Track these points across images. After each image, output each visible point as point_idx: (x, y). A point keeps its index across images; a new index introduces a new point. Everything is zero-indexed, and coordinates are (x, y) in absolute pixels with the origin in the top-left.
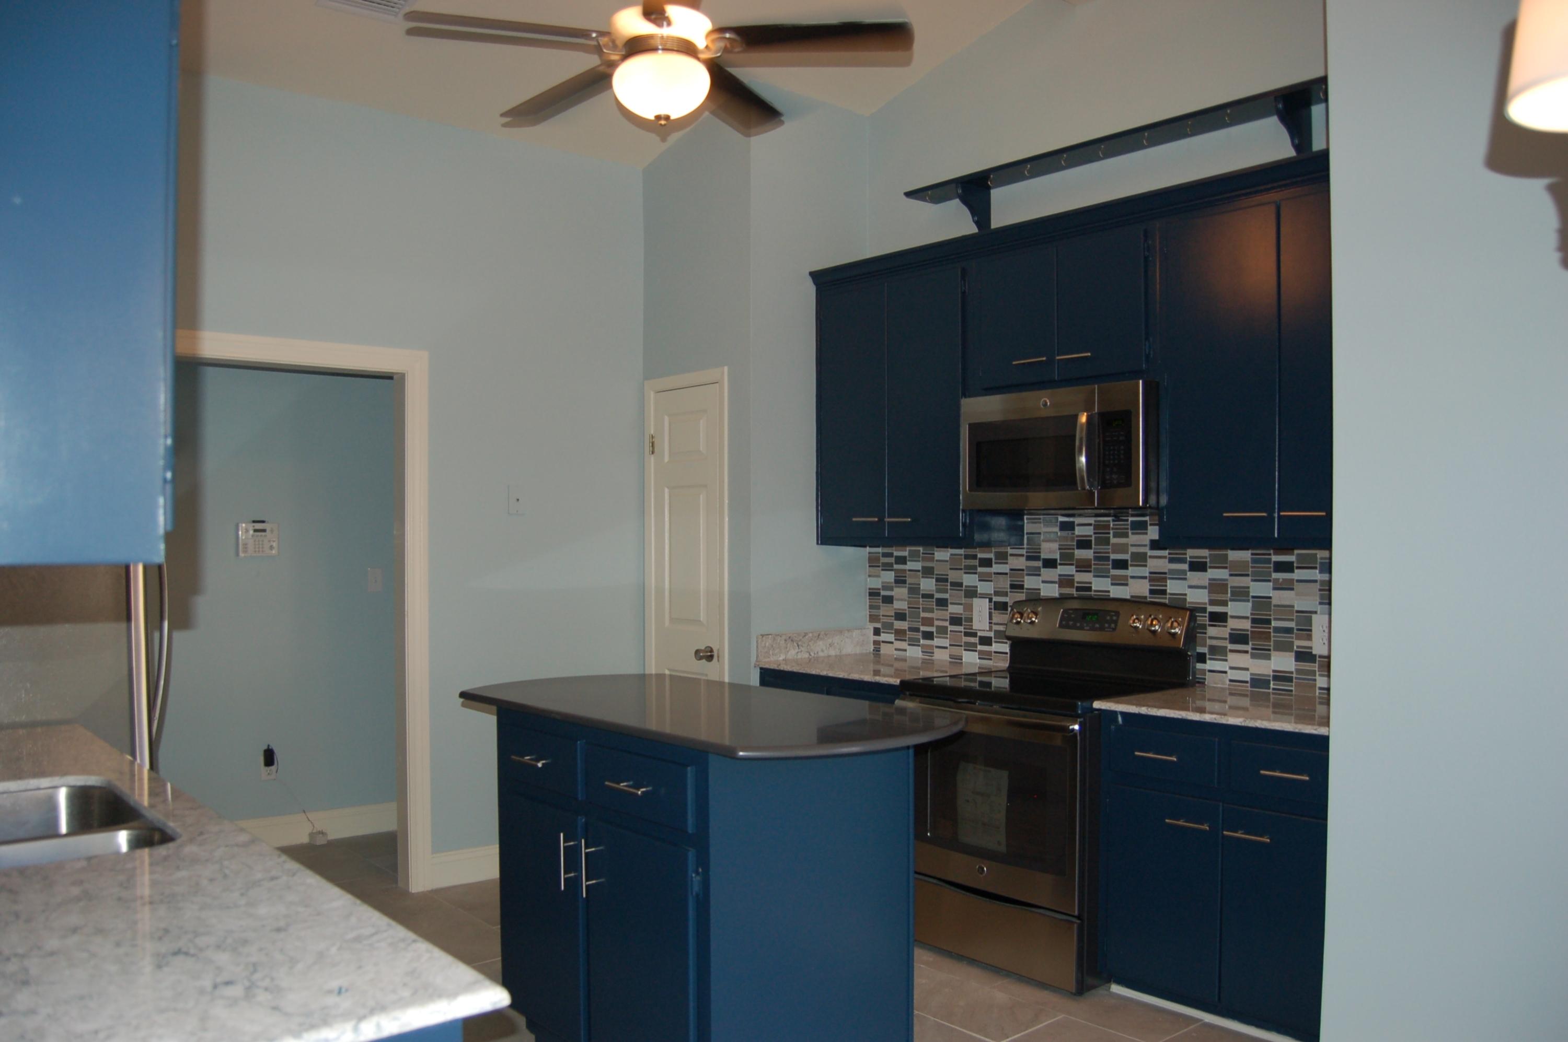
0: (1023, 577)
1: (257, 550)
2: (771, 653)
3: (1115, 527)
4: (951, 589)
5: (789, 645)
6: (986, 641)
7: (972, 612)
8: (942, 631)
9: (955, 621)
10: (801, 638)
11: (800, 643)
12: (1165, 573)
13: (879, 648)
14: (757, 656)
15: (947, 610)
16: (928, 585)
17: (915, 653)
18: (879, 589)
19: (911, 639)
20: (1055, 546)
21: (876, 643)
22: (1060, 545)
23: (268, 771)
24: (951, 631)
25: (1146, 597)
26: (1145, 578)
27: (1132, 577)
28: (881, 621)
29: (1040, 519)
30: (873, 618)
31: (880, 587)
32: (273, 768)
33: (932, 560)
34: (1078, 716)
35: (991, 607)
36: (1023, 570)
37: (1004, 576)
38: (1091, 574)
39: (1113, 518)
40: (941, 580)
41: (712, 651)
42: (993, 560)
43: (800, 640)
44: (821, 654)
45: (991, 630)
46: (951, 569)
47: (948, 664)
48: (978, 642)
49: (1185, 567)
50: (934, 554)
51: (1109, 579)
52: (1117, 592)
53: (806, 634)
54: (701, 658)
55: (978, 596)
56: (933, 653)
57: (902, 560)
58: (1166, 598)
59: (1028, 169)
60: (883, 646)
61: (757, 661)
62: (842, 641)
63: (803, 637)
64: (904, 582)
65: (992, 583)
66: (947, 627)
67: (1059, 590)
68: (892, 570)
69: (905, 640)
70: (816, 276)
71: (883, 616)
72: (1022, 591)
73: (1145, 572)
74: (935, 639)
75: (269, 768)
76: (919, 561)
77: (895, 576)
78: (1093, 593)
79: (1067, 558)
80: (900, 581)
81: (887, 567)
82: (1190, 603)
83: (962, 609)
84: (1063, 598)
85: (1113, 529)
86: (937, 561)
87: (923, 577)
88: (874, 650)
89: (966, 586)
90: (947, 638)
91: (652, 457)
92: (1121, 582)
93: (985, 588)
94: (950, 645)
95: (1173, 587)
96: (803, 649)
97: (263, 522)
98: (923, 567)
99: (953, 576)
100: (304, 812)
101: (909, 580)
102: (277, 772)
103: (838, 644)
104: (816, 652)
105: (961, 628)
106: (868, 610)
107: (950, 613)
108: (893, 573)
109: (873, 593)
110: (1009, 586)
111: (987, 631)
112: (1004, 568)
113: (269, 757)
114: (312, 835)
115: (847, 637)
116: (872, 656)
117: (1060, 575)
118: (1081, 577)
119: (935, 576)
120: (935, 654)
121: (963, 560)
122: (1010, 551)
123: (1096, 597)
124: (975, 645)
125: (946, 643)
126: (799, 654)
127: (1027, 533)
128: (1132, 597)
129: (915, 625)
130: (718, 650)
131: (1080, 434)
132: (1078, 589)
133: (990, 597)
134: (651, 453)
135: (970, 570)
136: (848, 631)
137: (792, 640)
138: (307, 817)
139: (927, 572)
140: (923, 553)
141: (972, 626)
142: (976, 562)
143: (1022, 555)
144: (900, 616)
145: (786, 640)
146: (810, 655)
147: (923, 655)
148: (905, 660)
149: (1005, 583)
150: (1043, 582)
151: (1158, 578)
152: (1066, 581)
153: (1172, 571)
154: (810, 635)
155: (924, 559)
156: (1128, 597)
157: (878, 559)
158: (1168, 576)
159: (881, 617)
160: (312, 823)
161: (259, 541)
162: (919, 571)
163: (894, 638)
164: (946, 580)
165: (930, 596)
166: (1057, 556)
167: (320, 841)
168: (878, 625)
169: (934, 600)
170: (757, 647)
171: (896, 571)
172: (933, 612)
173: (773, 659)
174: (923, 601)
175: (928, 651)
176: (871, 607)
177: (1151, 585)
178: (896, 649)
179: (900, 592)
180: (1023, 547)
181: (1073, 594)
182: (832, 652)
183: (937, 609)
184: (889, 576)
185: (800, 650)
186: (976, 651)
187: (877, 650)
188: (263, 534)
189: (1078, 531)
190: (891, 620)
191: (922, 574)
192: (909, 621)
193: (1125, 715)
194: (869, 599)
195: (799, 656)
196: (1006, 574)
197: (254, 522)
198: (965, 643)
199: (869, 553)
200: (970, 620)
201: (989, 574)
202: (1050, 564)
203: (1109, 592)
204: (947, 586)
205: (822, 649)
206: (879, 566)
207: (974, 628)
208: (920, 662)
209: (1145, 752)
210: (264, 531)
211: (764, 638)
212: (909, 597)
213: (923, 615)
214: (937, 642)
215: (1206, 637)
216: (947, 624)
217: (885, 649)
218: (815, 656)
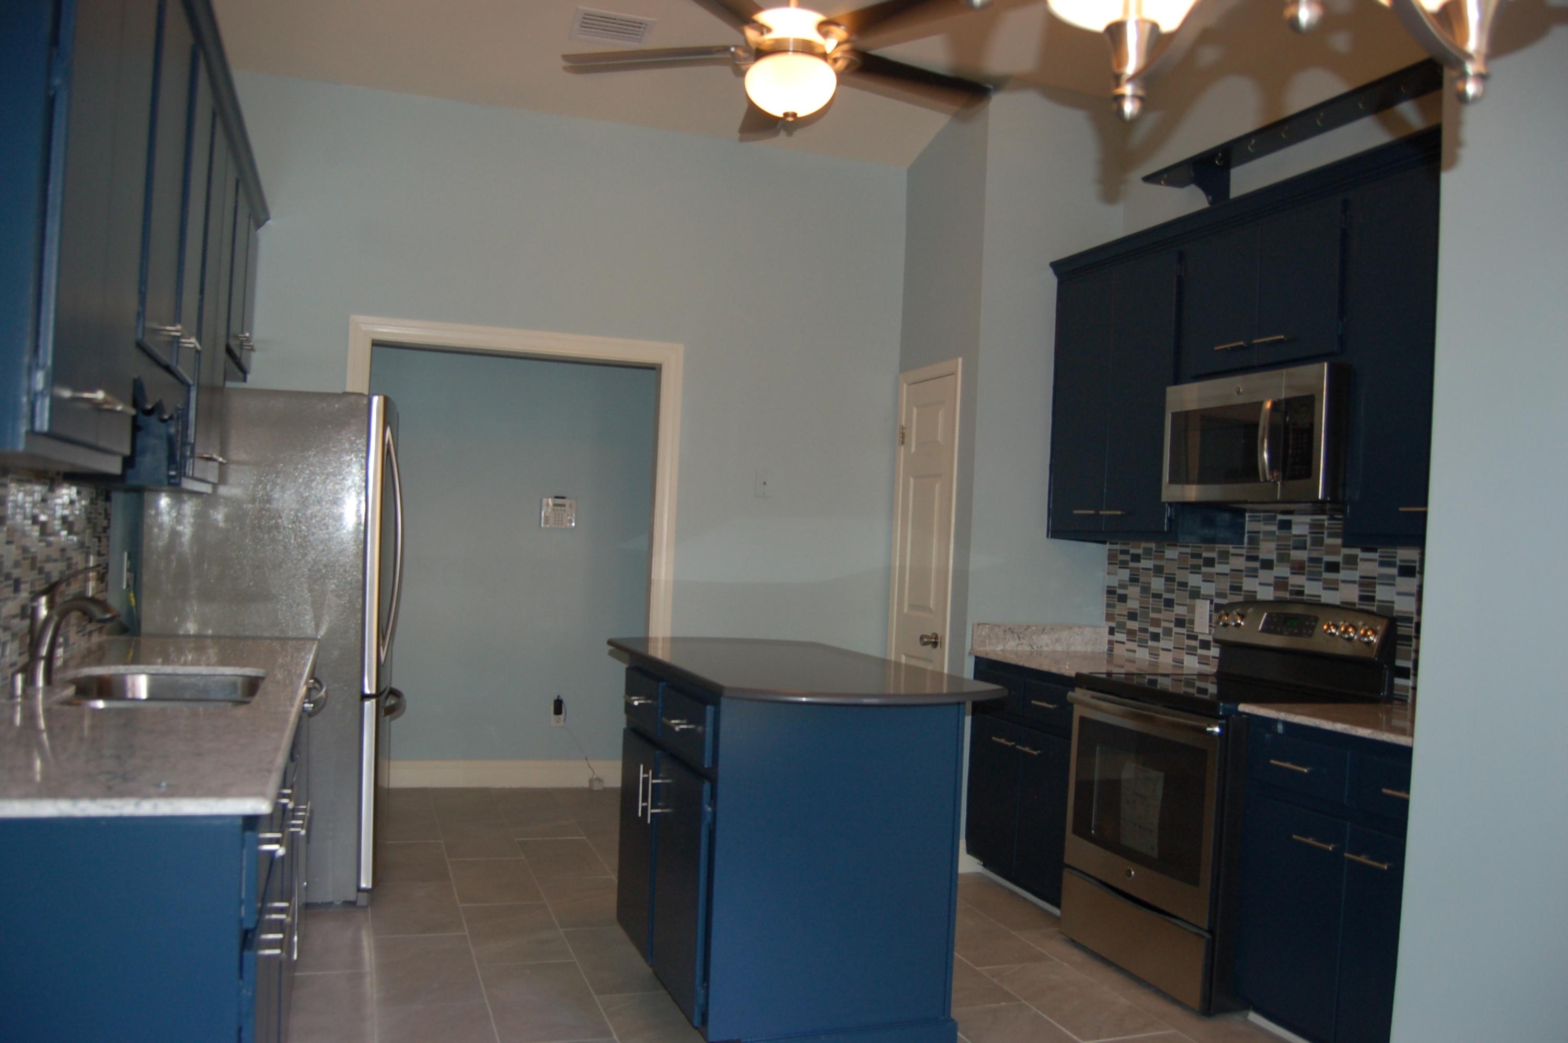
0: (1242, 579)
1: (557, 522)
2: (987, 642)
3: (1330, 526)
4: (1178, 590)
5: (1008, 636)
6: (1205, 645)
7: (1194, 614)
8: (1168, 632)
9: (1180, 622)
10: (1022, 630)
11: (1021, 636)
12: (1374, 578)
13: (1113, 648)
14: (972, 645)
15: (1173, 611)
16: (1157, 584)
17: (1143, 655)
18: (1115, 587)
19: (1141, 640)
20: (1272, 545)
21: (1111, 643)
22: (1278, 545)
23: (557, 719)
24: (1176, 633)
25: (1354, 604)
26: (1354, 582)
27: (1343, 581)
28: (1116, 620)
29: (1260, 517)
30: (1109, 617)
31: (1116, 585)
32: (562, 717)
33: (1162, 558)
34: (1221, 718)
35: (1211, 609)
36: (1241, 571)
37: (1225, 576)
38: (1304, 578)
39: (1328, 516)
40: (1170, 579)
41: (936, 638)
42: (1216, 560)
43: (1021, 633)
44: (1046, 649)
45: (1210, 634)
46: (1179, 568)
47: (1171, 667)
48: (1198, 645)
49: (1394, 571)
50: (1164, 552)
51: (1321, 583)
52: (1328, 597)
53: (1028, 627)
54: (925, 644)
55: (1201, 597)
56: (1158, 655)
57: (1136, 558)
58: (1373, 606)
59: (1252, 144)
60: (1116, 645)
61: (972, 649)
62: (1071, 637)
63: (1025, 630)
64: (1137, 580)
65: (1214, 584)
66: (1171, 629)
67: (1273, 593)
68: (1127, 568)
69: (1135, 641)
70: (1057, 266)
71: (1118, 615)
72: (1240, 593)
73: (1355, 575)
74: (1161, 641)
75: (557, 717)
76: (1151, 559)
77: (1131, 575)
78: (1305, 598)
79: (1283, 558)
80: (1134, 580)
81: (1123, 564)
82: (1397, 612)
83: (1186, 610)
84: (1278, 602)
85: (1327, 528)
86: (1167, 559)
87: (1154, 576)
88: (1108, 650)
89: (1192, 587)
90: (1171, 640)
91: (902, 448)
92: (1332, 586)
93: (1208, 589)
94: (1175, 648)
95: (1382, 593)
96: (1023, 641)
97: (563, 498)
98: (1155, 566)
99: (1180, 576)
100: (587, 759)
101: (1142, 579)
102: (565, 720)
103: (1066, 640)
104: (1039, 646)
105: (1184, 631)
106: (1105, 608)
107: (1176, 615)
108: (1128, 571)
109: (1111, 592)
110: (1228, 587)
111: (1207, 634)
112: (1225, 569)
113: (558, 707)
114: (591, 781)
115: (1077, 634)
116: (1106, 656)
117: (1276, 577)
118: (1296, 580)
119: (1164, 575)
120: (1160, 657)
121: (1190, 559)
122: (1232, 551)
123: (1308, 601)
124: (1195, 648)
125: (1170, 645)
126: (1019, 646)
127: (1249, 532)
128: (1343, 603)
129: (1144, 626)
130: (941, 637)
131: (1264, 422)
132: (1291, 592)
133: (1211, 598)
134: (901, 443)
135: (1195, 569)
136: (1079, 627)
137: (1012, 632)
138: (589, 764)
139: (1158, 570)
140: (1156, 551)
141: (1193, 628)
142: (1201, 562)
143: (1242, 555)
144: (1132, 616)
145: (1005, 631)
146: (1032, 648)
147: (1150, 657)
148: (1133, 661)
149: (1225, 585)
150: (1261, 584)
151: (1367, 583)
152: (1281, 584)
153: (1382, 576)
154: (1034, 628)
155: (1156, 558)
156: (1338, 603)
157: (1115, 557)
158: (1377, 581)
159: (1116, 616)
160: (592, 770)
161: (559, 515)
162: (1150, 569)
163: (1126, 639)
164: (1173, 580)
165: (1157, 596)
166: (1274, 556)
167: (597, 787)
168: (1113, 624)
169: (1163, 600)
170: (973, 635)
171: (1132, 569)
172: (1161, 612)
173: (988, 648)
174: (1153, 601)
175: (1154, 653)
176: (1108, 605)
177: (1361, 591)
178: (1128, 650)
179: (1133, 591)
180: (1242, 546)
181: (1286, 598)
182: (1059, 648)
183: (1165, 610)
184: (1125, 574)
185: (1020, 642)
186: (1196, 655)
187: (1111, 650)
188: (563, 508)
189: (1296, 530)
190: (1124, 619)
191: (1154, 573)
192: (1140, 621)
193: (1287, 724)
194: (1107, 597)
195: (1020, 648)
196: (1226, 574)
197: (556, 497)
198: (1188, 646)
199: (1109, 550)
200: (1192, 622)
201: (1212, 575)
202: (1268, 565)
203: (1319, 596)
204: (1174, 585)
205: (1046, 643)
206: (1116, 564)
207: (1196, 630)
208: (1147, 663)
209: (1282, 761)
210: (563, 505)
211: (980, 627)
212: (1141, 597)
213: (1152, 615)
214: (1163, 643)
215: (1411, 650)
216: (1172, 625)
217: (1119, 650)
218: (1039, 650)
